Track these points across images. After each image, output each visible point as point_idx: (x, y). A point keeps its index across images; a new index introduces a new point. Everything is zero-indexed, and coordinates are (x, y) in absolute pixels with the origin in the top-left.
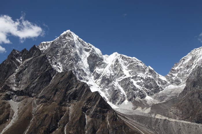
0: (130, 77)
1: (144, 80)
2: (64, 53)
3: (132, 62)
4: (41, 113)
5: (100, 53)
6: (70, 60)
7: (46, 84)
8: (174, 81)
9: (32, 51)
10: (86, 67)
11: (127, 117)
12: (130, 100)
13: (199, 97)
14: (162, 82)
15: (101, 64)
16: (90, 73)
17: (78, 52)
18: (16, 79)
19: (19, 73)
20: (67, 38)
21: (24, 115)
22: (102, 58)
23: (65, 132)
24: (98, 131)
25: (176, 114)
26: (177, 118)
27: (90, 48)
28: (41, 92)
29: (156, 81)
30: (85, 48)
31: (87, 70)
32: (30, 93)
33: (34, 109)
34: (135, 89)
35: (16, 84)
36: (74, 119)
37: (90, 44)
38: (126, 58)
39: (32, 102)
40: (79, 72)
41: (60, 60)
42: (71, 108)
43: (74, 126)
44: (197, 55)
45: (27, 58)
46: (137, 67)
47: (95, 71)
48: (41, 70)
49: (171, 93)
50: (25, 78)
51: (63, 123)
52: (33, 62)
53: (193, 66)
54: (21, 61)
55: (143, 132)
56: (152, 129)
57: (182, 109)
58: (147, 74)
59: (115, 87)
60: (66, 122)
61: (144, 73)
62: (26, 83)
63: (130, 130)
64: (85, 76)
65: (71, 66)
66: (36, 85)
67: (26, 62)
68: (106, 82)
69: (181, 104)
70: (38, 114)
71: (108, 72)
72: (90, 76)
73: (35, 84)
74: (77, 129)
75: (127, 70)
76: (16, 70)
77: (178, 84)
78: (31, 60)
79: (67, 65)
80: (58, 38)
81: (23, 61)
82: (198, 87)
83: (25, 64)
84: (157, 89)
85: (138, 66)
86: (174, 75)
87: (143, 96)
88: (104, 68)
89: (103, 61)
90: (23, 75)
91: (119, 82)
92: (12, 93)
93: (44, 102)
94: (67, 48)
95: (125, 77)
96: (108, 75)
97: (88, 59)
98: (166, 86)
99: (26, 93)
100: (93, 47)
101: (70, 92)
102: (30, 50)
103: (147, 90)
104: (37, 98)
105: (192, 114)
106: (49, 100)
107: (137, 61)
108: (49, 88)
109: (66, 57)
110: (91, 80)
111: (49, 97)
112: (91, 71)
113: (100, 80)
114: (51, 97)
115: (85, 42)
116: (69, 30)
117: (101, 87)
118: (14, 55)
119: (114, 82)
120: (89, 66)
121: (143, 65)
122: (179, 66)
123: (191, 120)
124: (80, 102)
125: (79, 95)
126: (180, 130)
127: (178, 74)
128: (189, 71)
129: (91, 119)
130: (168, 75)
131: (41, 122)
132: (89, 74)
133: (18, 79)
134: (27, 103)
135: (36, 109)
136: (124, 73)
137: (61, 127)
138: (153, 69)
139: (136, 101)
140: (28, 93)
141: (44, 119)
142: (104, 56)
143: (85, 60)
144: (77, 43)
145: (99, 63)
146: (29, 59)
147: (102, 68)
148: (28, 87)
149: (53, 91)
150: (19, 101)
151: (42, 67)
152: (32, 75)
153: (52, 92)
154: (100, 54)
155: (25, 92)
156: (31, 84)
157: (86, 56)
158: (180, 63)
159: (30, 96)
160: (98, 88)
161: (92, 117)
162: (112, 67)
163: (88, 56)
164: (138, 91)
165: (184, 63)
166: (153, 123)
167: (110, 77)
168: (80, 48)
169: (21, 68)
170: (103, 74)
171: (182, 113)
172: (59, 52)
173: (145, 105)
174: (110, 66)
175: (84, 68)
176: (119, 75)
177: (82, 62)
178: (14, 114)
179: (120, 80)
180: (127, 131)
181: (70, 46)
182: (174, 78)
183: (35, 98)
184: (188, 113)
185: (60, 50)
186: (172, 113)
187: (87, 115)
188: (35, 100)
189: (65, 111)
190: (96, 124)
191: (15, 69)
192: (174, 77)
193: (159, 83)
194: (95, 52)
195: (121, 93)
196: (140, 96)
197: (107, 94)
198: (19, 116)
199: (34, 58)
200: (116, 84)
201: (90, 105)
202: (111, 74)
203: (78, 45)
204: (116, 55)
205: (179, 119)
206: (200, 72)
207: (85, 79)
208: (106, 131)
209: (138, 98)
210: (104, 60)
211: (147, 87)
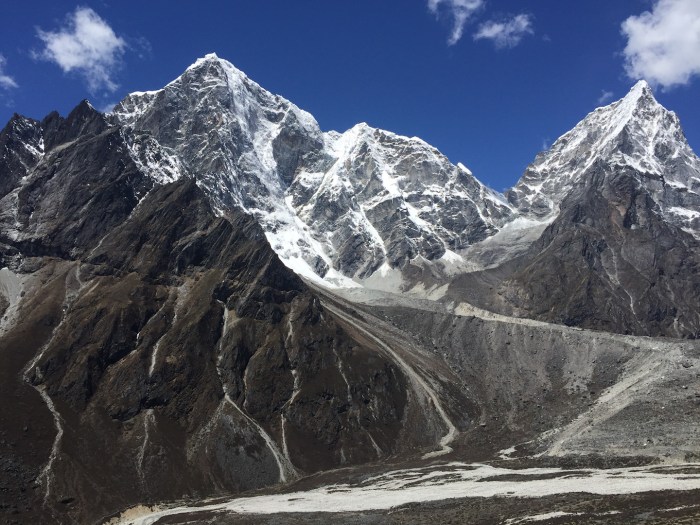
0: (402, 197)
1: (441, 204)
2: (197, 127)
3: (410, 150)
4: (87, 307)
5: (313, 125)
6: (216, 149)
7: (117, 220)
8: (529, 205)
9: (75, 120)
10: (267, 169)
11: (361, 313)
12: (395, 264)
13: (584, 251)
14: (494, 210)
15: (315, 160)
16: (278, 186)
17: (242, 122)
18: (21, 205)
19: (31, 188)
20: (206, 78)
21: (35, 314)
22: (320, 141)
23: (154, 359)
24: (257, 353)
25: (515, 301)
26: (515, 314)
27: (281, 110)
28: (97, 243)
29: (478, 209)
30: (268, 109)
31: (270, 179)
32: (64, 248)
33: (71, 295)
34: (413, 231)
35: (20, 220)
36: (186, 321)
37: (283, 100)
38: (394, 141)
39: (66, 274)
40: (245, 184)
41: (186, 148)
42: (183, 291)
43: (181, 342)
44: (603, 127)
45: (61, 142)
46: (422, 168)
47: (296, 180)
48: (103, 176)
49: (519, 241)
50: (49, 202)
51: (151, 333)
52: (78, 154)
53: (588, 160)
54: (41, 151)
55: (397, 353)
56: (428, 345)
57: (531, 287)
58: (452, 186)
59: (354, 226)
60: (159, 331)
61: (444, 186)
62: (52, 218)
63: (355, 348)
64: (264, 195)
65: (217, 167)
66: (83, 224)
67: (54, 155)
68: (329, 213)
69: (531, 271)
70: (78, 309)
71: (337, 182)
72: (280, 195)
73: (81, 221)
74: (191, 350)
75: (394, 175)
76: (24, 178)
77: (540, 216)
78: (73, 146)
79: (207, 162)
80: (179, 78)
81: (47, 150)
82: (589, 221)
83: (52, 161)
84: (479, 231)
85: (425, 163)
86: (531, 188)
87: (435, 253)
88: (326, 171)
89: (322, 151)
90: (43, 195)
91: (368, 213)
92: (8, 247)
93: (103, 275)
94: (206, 111)
95: (386, 198)
96: (335, 193)
97: (275, 144)
98: (505, 222)
99: (50, 247)
100: (291, 106)
101: (184, 242)
102: (71, 116)
103: (449, 233)
104: (83, 262)
105: (558, 301)
106: (119, 267)
107: (425, 150)
108: (125, 232)
109: (203, 138)
110: (283, 207)
111: (120, 259)
112: (286, 182)
113: (310, 206)
114: (125, 257)
115: (268, 93)
116: (214, 55)
117: (313, 228)
118: (18, 132)
119: (354, 213)
120: (278, 166)
121: (443, 160)
122: (550, 163)
123: (553, 318)
124: (213, 270)
125: (211, 252)
126: (509, 346)
127: (544, 186)
128: (575, 175)
129: (238, 320)
130: (515, 190)
131: (81, 331)
132: (276, 191)
133: (27, 207)
134: (53, 277)
135: (77, 295)
136: (384, 185)
137: (145, 344)
138: (469, 172)
139: (413, 266)
140: (59, 247)
141: (94, 323)
142: (326, 136)
143: (266, 148)
144: (242, 97)
145: (309, 156)
146: (68, 144)
147: (319, 171)
148: (58, 230)
149: (132, 240)
150: (29, 272)
151: (104, 169)
152: (72, 193)
153: (129, 244)
154: (313, 128)
155: (48, 245)
156: (67, 220)
157: (269, 135)
158: (553, 152)
159: (65, 256)
160: (305, 229)
161: (240, 316)
162: (349, 168)
163: (275, 135)
164: (422, 238)
165: (563, 151)
166: (436, 328)
167: (341, 197)
168: (250, 110)
169: (38, 171)
170: (320, 189)
171: (531, 298)
172: (182, 122)
173: (438, 276)
174: (342, 165)
175: (262, 171)
176: (370, 190)
177: (255, 153)
178: (8, 311)
179: (371, 208)
180: (345, 353)
181: (215, 104)
182: (530, 198)
183: (79, 262)
184: (548, 296)
185: (186, 118)
186: (502, 298)
187: (230, 309)
188: (78, 269)
189: (163, 299)
190: (251, 335)
191: (20, 177)
192: (533, 196)
193: (485, 213)
194: (298, 122)
195: (372, 245)
196: (428, 251)
197: (331, 246)
198: (21, 316)
199: (80, 141)
200: (359, 219)
201: (239, 280)
202: (344, 189)
203: (244, 103)
204: (363, 131)
205: (521, 316)
206: (598, 177)
207: (263, 205)
208: (280, 353)
209: (419, 259)
210: (325, 147)
211: (448, 224)
